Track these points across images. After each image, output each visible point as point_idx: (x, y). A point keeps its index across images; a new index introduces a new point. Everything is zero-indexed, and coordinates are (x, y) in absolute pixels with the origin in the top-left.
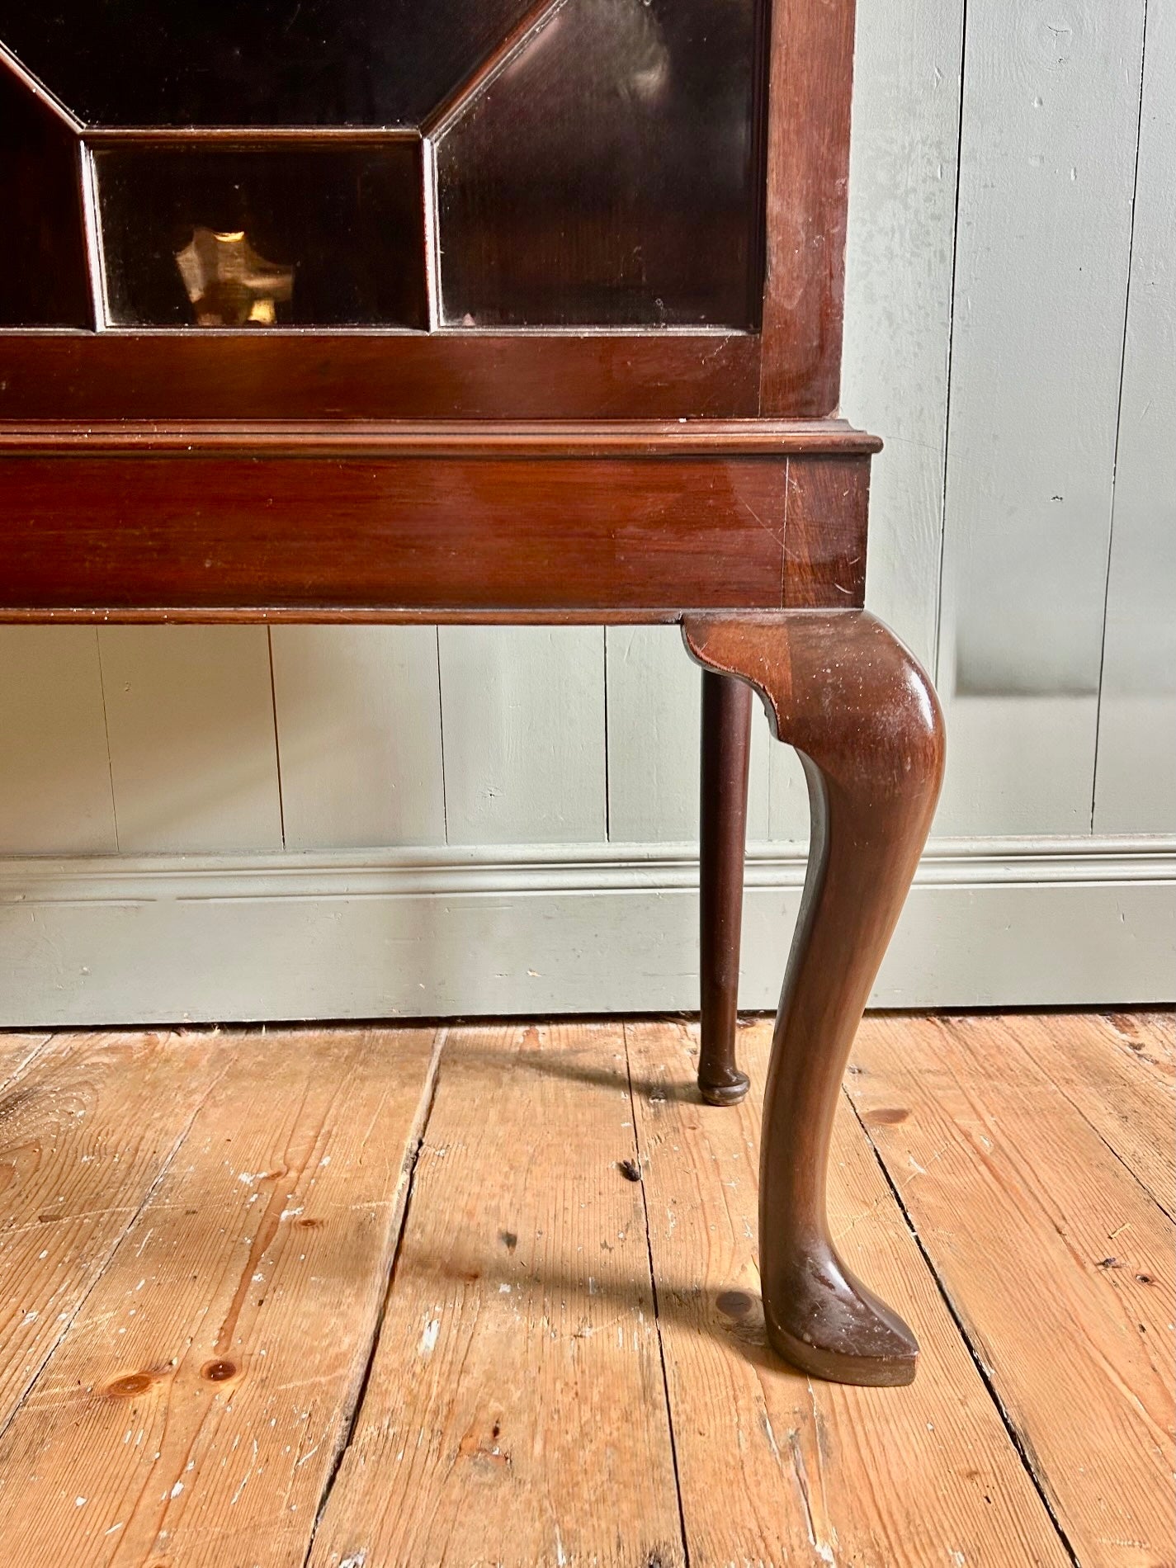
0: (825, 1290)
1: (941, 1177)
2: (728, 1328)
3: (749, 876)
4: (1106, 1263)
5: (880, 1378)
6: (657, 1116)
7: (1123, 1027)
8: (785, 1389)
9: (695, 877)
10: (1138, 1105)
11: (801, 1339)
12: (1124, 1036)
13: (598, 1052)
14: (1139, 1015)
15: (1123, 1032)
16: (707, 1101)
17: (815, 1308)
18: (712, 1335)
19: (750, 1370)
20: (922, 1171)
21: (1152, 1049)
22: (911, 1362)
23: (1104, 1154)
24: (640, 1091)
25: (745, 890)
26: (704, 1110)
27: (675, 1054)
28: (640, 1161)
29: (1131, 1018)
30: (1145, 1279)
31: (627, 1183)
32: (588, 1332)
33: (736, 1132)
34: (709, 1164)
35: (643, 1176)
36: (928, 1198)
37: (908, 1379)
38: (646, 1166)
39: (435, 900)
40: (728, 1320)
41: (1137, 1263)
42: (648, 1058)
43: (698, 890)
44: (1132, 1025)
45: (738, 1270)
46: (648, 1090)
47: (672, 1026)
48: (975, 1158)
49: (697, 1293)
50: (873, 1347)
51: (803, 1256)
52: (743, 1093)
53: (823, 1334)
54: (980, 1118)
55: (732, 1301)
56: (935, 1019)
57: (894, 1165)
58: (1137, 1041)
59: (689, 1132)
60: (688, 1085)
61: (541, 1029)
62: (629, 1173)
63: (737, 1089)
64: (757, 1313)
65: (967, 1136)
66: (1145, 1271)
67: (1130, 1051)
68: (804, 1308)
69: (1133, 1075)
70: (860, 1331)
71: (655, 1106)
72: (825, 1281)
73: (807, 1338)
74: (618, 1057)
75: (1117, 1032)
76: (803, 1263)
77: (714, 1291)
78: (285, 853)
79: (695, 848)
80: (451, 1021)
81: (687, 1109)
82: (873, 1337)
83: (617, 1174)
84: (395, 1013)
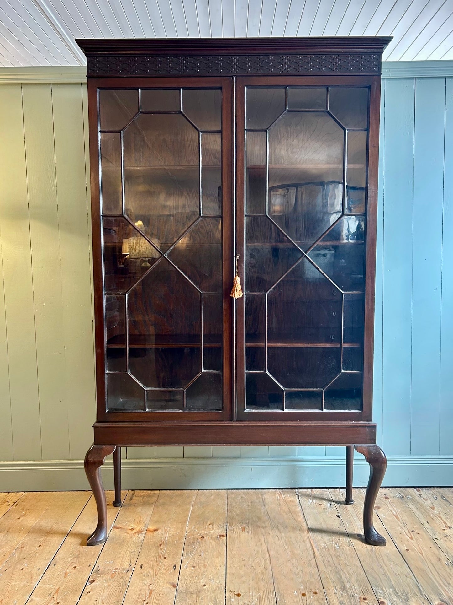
0: (374, 533)
1: (388, 518)
2: (360, 539)
3: (354, 463)
4: (413, 531)
5: (381, 545)
6: (340, 507)
7: (418, 491)
8: (369, 547)
9: (345, 463)
10: (419, 506)
11: (370, 540)
12: (418, 493)
13: (326, 495)
14: (421, 488)
15: (418, 492)
16: (347, 504)
17: (372, 535)
18: (357, 539)
19: (364, 544)
20: (384, 517)
21: (423, 496)
22: (386, 543)
23: (413, 515)
24: (335, 502)
25: (354, 465)
26: (347, 506)
27: (339, 495)
28: (339, 515)
29: (420, 489)
30: (418, 533)
31: (339, 518)
32: (340, 539)
33: (354, 510)
34: (351, 516)
35: (340, 517)
36: (386, 521)
37: (385, 545)
38: (341, 515)
39: (296, 467)
40: (359, 538)
41: (417, 531)
42: (335, 496)
43: (346, 465)
44: (420, 491)
45: (359, 531)
46: (337, 502)
47: (337, 489)
48: (393, 515)
49: (354, 534)
50: (381, 541)
51: (370, 528)
52: (353, 503)
53: (373, 539)
54: (393, 508)
55: (359, 535)
56: (384, 489)
57: (380, 516)
58: (421, 494)
59: (346, 510)
60: (343, 501)
61: (313, 490)
62: (338, 517)
63: (352, 502)
64: (364, 537)
65: (391, 511)
66: (418, 532)
67: (419, 496)
68: (371, 536)
69: (419, 501)
70: (379, 539)
71: (339, 505)
72: (373, 532)
73: (372, 539)
74: (329, 496)
75: (417, 492)
76: (370, 529)
77: (356, 534)
78: (269, 458)
79: (345, 458)
80: (297, 488)
81: (344, 506)
82: (380, 539)
83: (337, 517)
84: (288, 487)
